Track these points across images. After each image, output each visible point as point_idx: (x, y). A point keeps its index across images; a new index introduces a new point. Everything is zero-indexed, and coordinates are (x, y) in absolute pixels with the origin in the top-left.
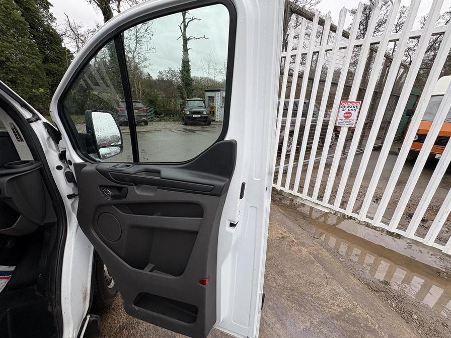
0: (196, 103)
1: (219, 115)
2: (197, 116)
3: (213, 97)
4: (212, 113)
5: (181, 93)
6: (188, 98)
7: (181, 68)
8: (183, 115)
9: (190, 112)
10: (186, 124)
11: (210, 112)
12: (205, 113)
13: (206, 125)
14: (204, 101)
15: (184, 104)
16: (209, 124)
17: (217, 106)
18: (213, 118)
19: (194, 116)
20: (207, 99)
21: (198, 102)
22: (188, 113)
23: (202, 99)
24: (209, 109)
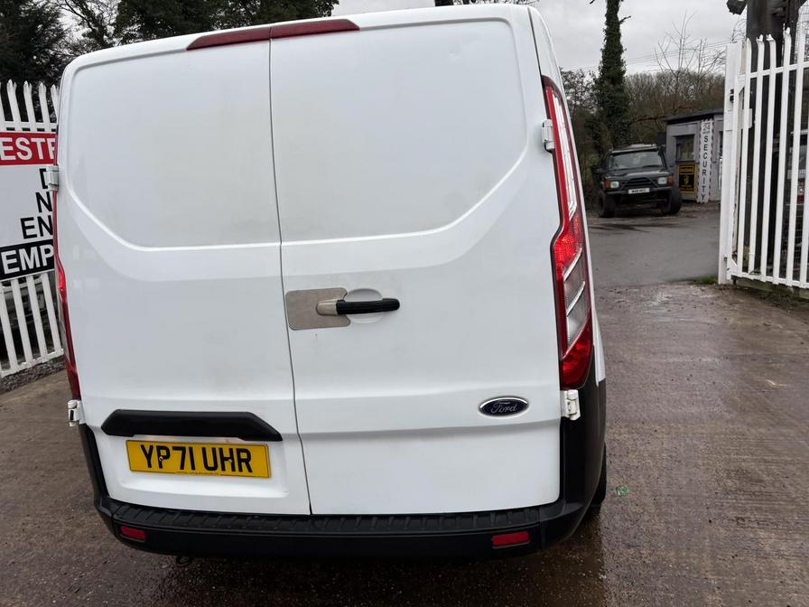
0: (637, 160)
1: (707, 184)
2: (639, 191)
3: (692, 136)
4: (687, 181)
5: (595, 138)
6: (615, 148)
7: (597, 75)
8: (601, 192)
9: (622, 182)
10: (608, 214)
11: (682, 178)
12: (662, 181)
13: (665, 214)
14: (662, 152)
15: (603, 163)
16: (674, 211)
17: (702, 160)
18: (686, 195)
19: (630, 192)
20: (671, 146)
21: (644, 154)
22: (615, 185)
23: (654, 146)
24: (677, 171)
